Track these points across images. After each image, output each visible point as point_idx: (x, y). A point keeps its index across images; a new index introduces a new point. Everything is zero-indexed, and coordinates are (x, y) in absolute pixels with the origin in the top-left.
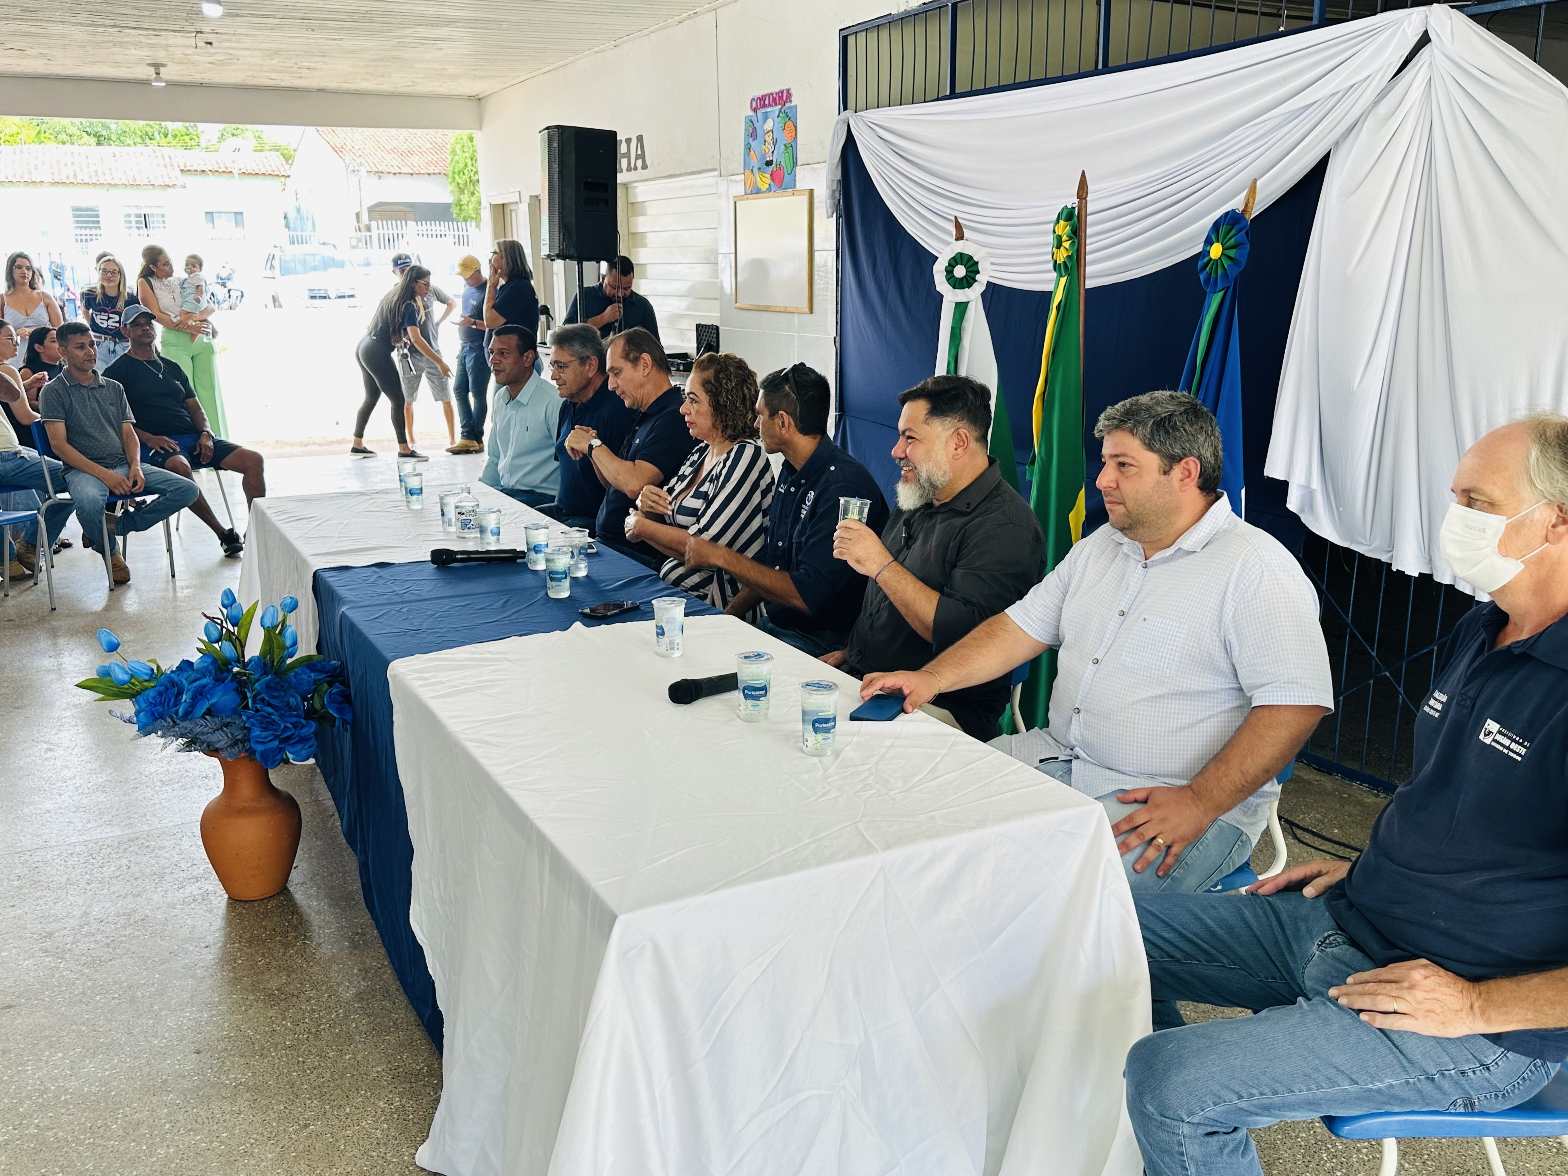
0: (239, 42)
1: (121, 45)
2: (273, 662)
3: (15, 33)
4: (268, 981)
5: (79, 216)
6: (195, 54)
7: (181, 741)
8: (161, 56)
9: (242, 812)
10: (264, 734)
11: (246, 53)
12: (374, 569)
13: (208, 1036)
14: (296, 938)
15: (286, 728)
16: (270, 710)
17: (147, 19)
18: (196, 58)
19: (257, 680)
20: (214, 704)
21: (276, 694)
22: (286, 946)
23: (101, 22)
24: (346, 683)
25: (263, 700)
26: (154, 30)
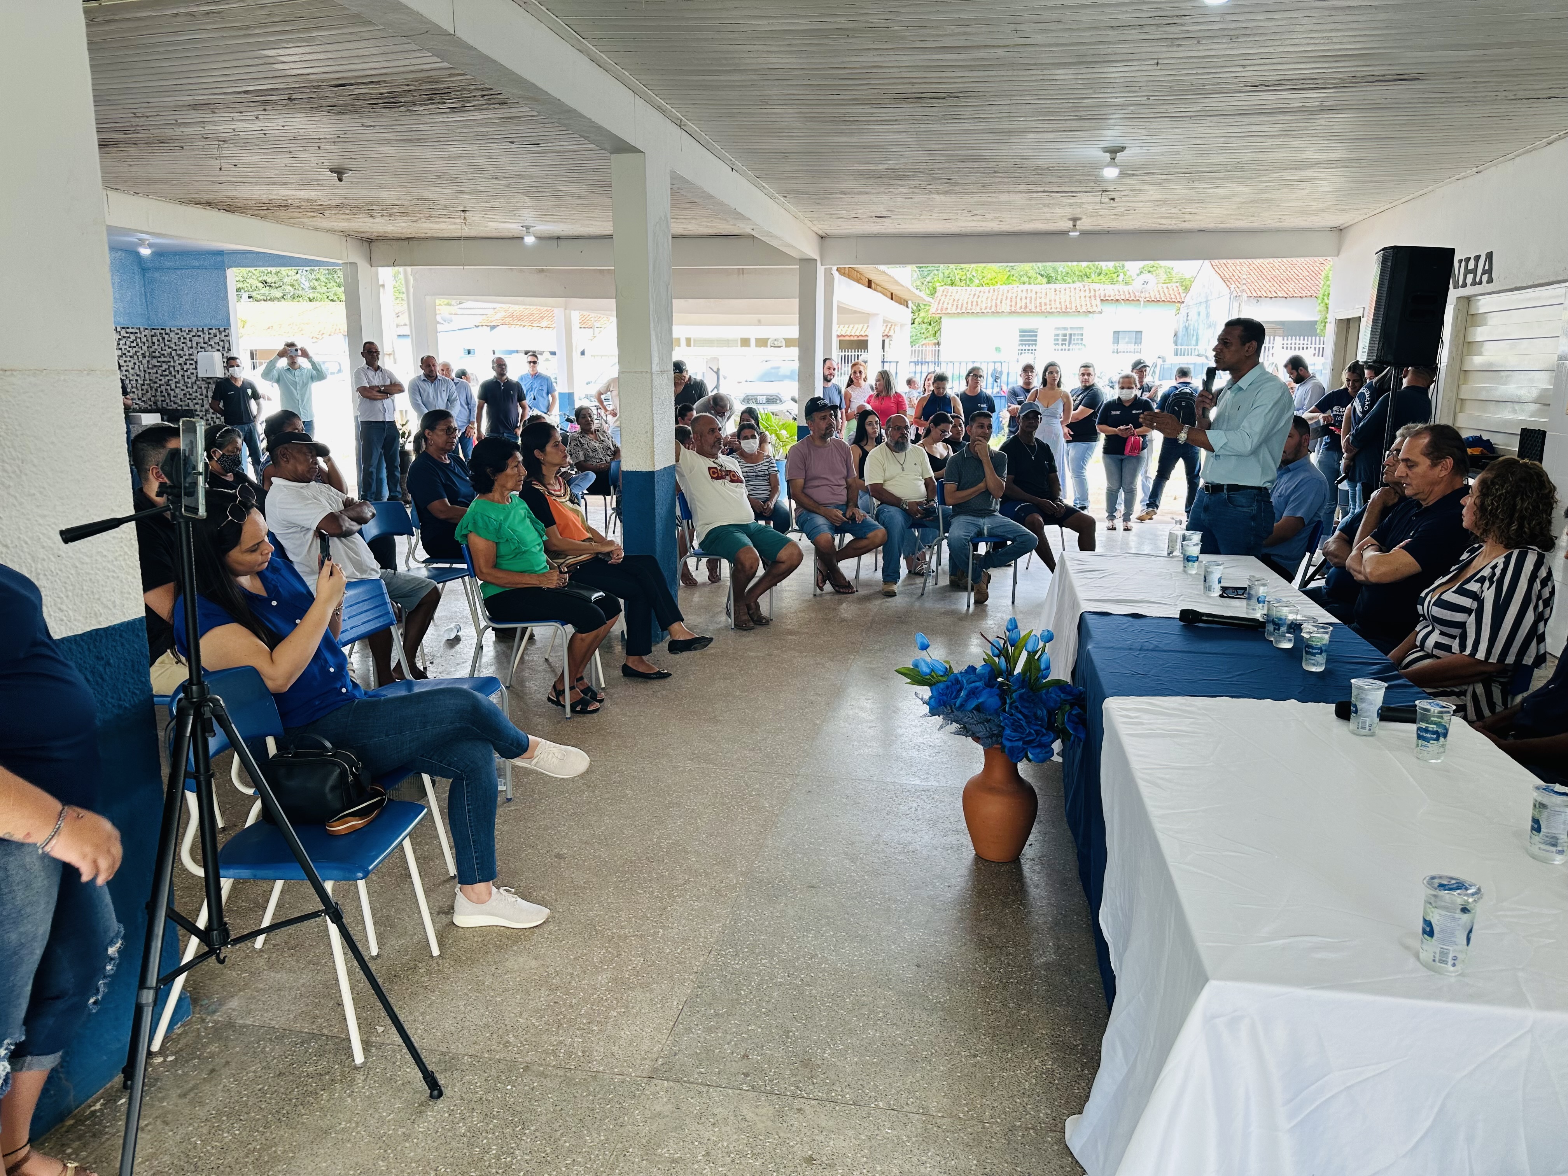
0: (1134, 196)
1: (1049, 206)
2: (1030, 679)
3: (978, 203)
4: (983, 929)
5: (1024, 336)
6: (1102, 208)
7: (955, 725)
8: (1077, 212)
9: (991, 790)
10: (1013, 734)
11: (1141, 204)
12: (1130, 619)
13: (928, 956)
14: (1014, 901)
15: (1030, 734)
16: (1020, 716)
17: (1067, 185)
18: (1102, 212)
19: (1015, 691)
20: (982, 703)
21: (1027, 705)
22: (1005, 904)
23: (1035, 189)
24: (1083, 707)
25: (1017, 707)
26: (1072, 192)
